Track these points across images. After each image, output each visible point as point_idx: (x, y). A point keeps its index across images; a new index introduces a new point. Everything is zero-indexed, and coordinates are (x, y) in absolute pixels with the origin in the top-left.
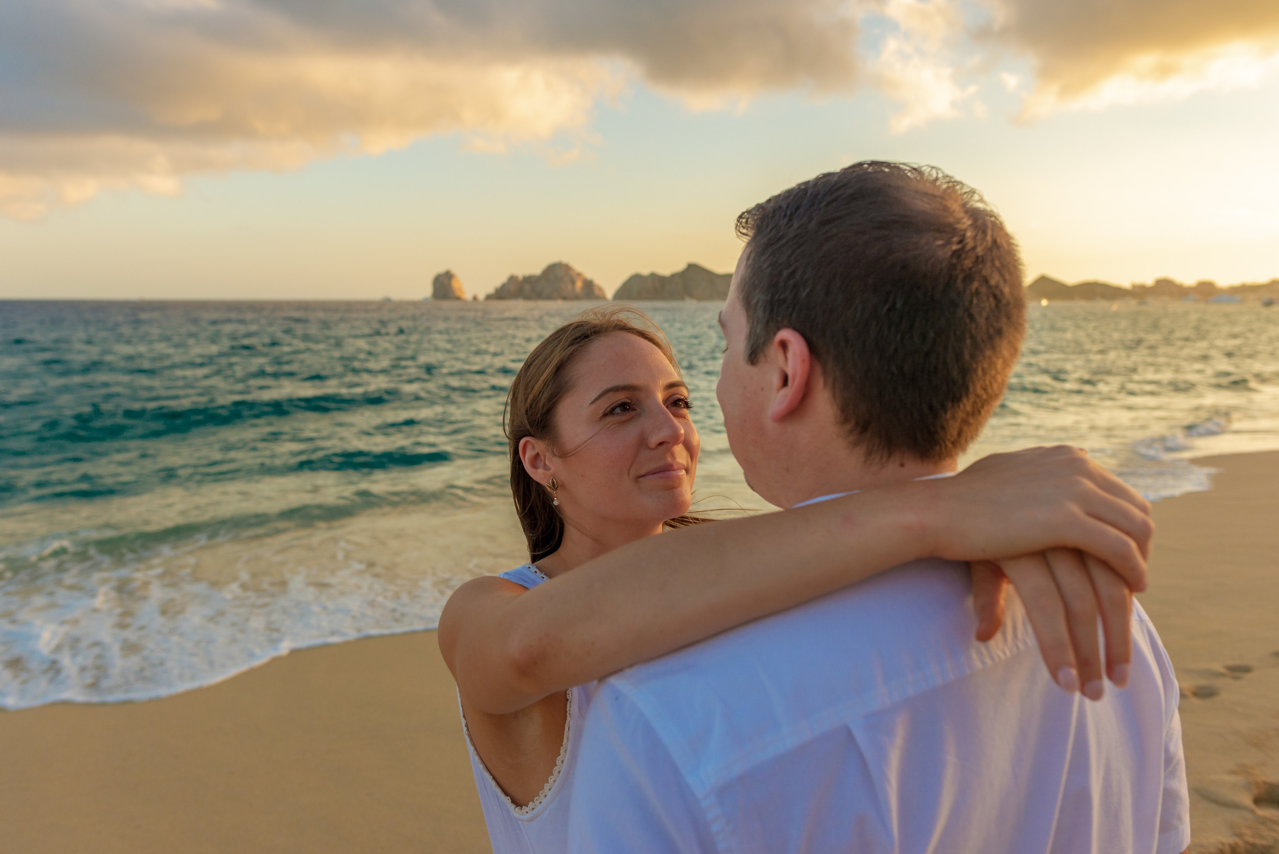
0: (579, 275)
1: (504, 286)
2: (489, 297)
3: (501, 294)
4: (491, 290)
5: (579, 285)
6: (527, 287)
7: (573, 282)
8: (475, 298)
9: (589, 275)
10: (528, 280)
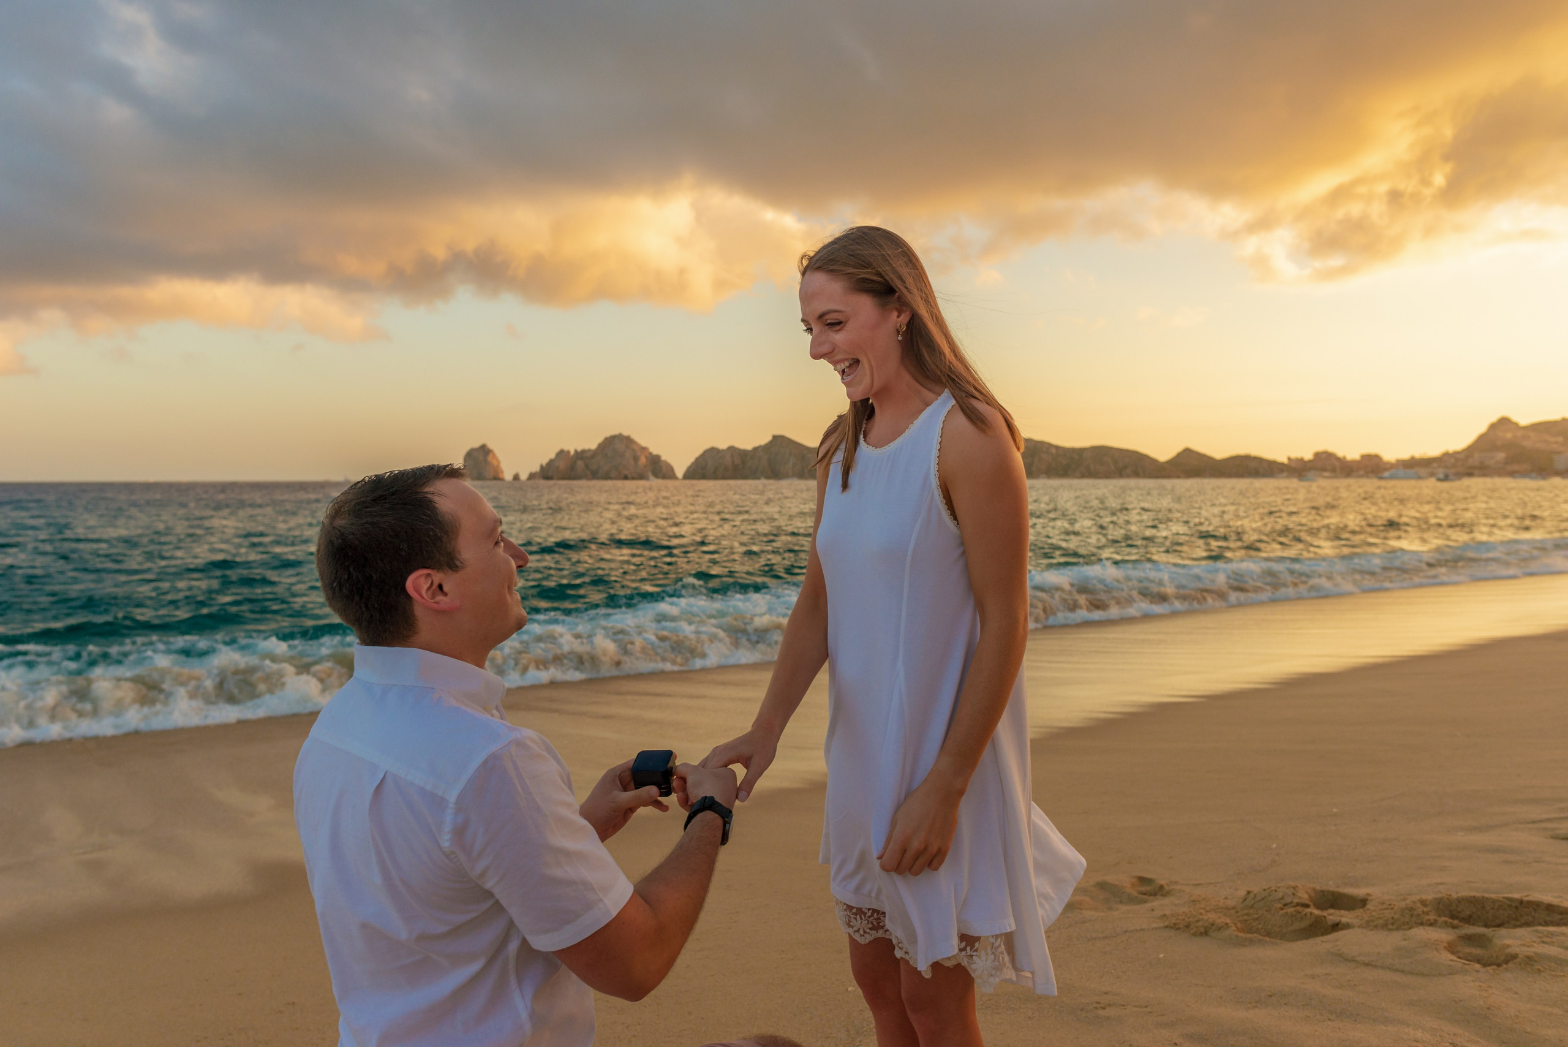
0: (644, 449)
1: (551, 462)
2: (532, 476)
3: (547, 473)
4: (536, 468)
5: (643, 460)
6: (580, 464)
7: (636, 459)
8: (516, 477)
9: (655, 451)
10: (581, 455)
